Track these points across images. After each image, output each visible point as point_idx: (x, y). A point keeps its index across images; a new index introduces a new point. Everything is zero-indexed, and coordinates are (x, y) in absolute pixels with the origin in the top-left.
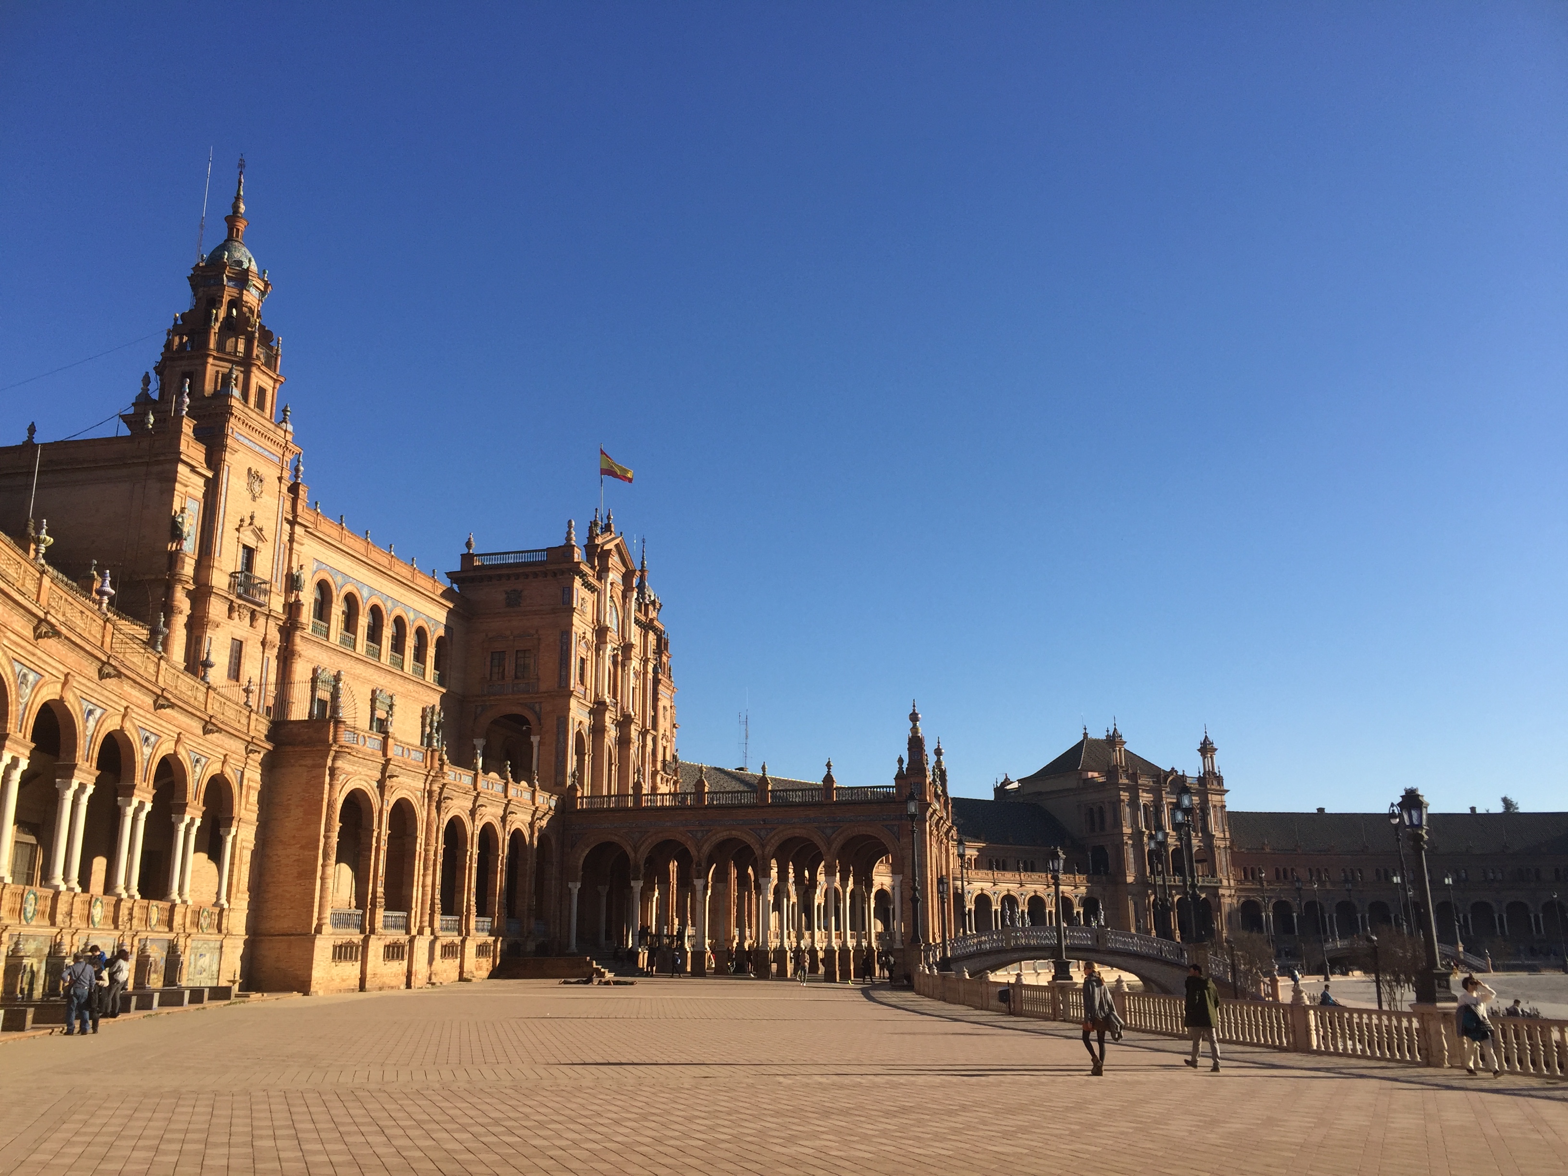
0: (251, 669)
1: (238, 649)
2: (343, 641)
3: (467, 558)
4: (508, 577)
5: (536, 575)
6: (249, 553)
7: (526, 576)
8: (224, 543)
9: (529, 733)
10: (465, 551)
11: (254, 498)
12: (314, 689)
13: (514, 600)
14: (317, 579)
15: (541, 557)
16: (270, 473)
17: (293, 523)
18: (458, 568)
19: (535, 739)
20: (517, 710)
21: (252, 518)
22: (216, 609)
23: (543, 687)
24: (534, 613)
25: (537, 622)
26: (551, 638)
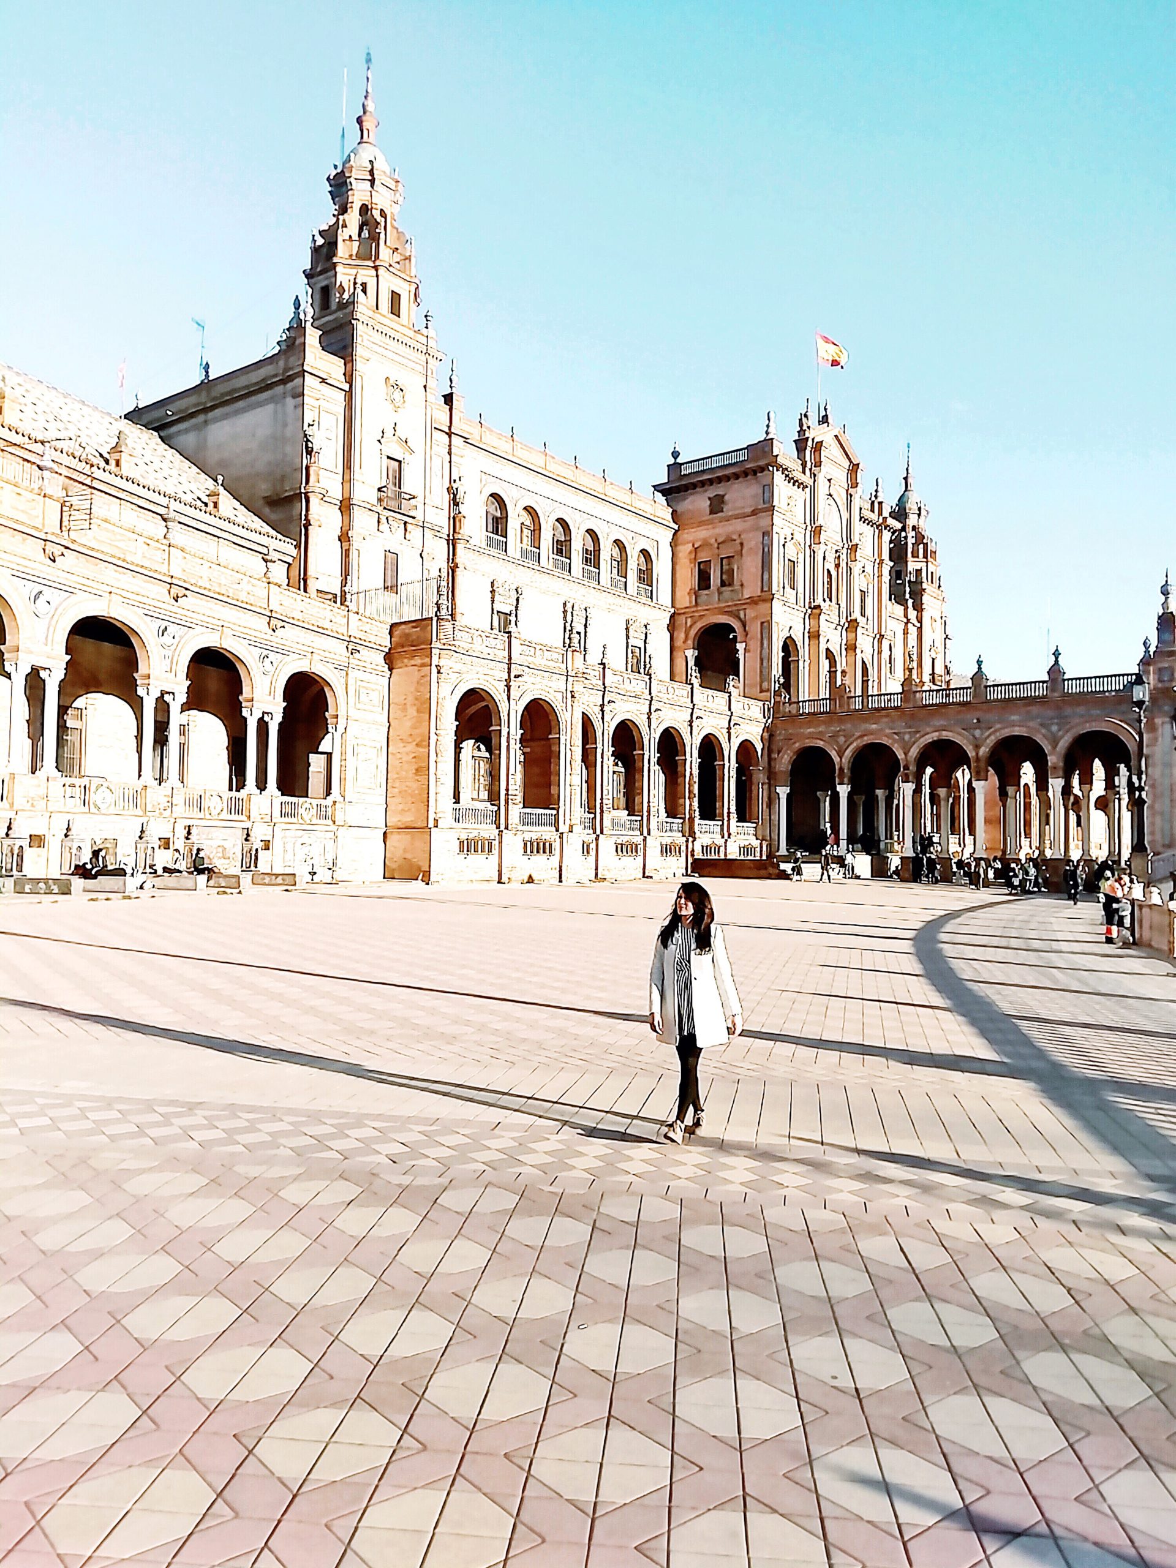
1: (392, 561)
3: (674, 468)
4: (711, 482)
5: (736, 476)
6: (398, 465)
7: (725, 478)
8: (366, 454)
9: (734, 641)
11: (396, 408)
12: (492, 601)
13: (717, 505)
14: (488, 492)
15: (741, 456)
16: (412, 382)
17: (450, 434)
18: (664, 480)
19: (741, 647)
20: (722, 619)
21: (395, 429)
22: (363, 521)
23: (747, 594)
24: (737, 517)
25: (738, 525)
26: (753, 541)
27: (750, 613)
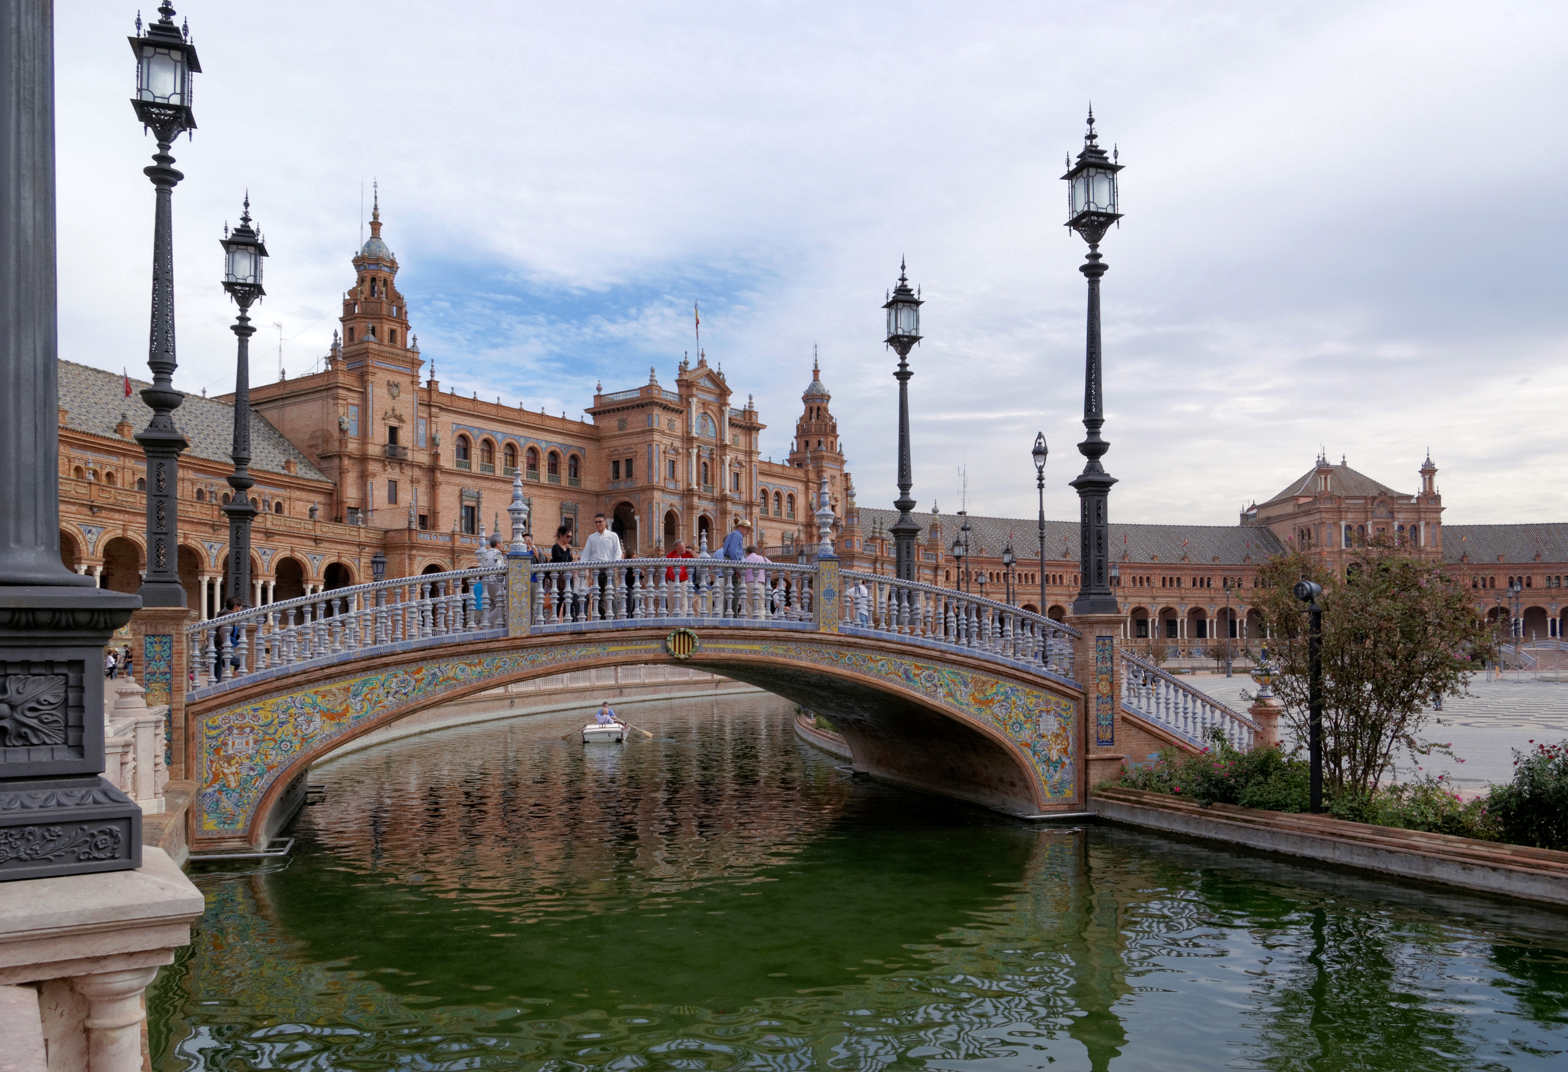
0: (405, 496)
1: (393, 486)
2: (484, 467)
3: (598, 397)
4: (618, 410)
5: (633, 407)
6: (393, 431)
7: (628, 408)
8: (375, 427)
9: (633, 514)
10: (596, 393)
11: (394, 398)
12: (461, 501)
13: (622, 425)
14: (456, 434)
15: (636, 395)
16: (404, 381)
17: (430, 406)
18: (592, 406)
19: (637, 518)
20: (627, 499)
21: (393, 410)
22: (373, 467)
23: (640, 484)
24: (633, 434)
25: (635, 440)
26: (642, 449)
27: (643, 496)
